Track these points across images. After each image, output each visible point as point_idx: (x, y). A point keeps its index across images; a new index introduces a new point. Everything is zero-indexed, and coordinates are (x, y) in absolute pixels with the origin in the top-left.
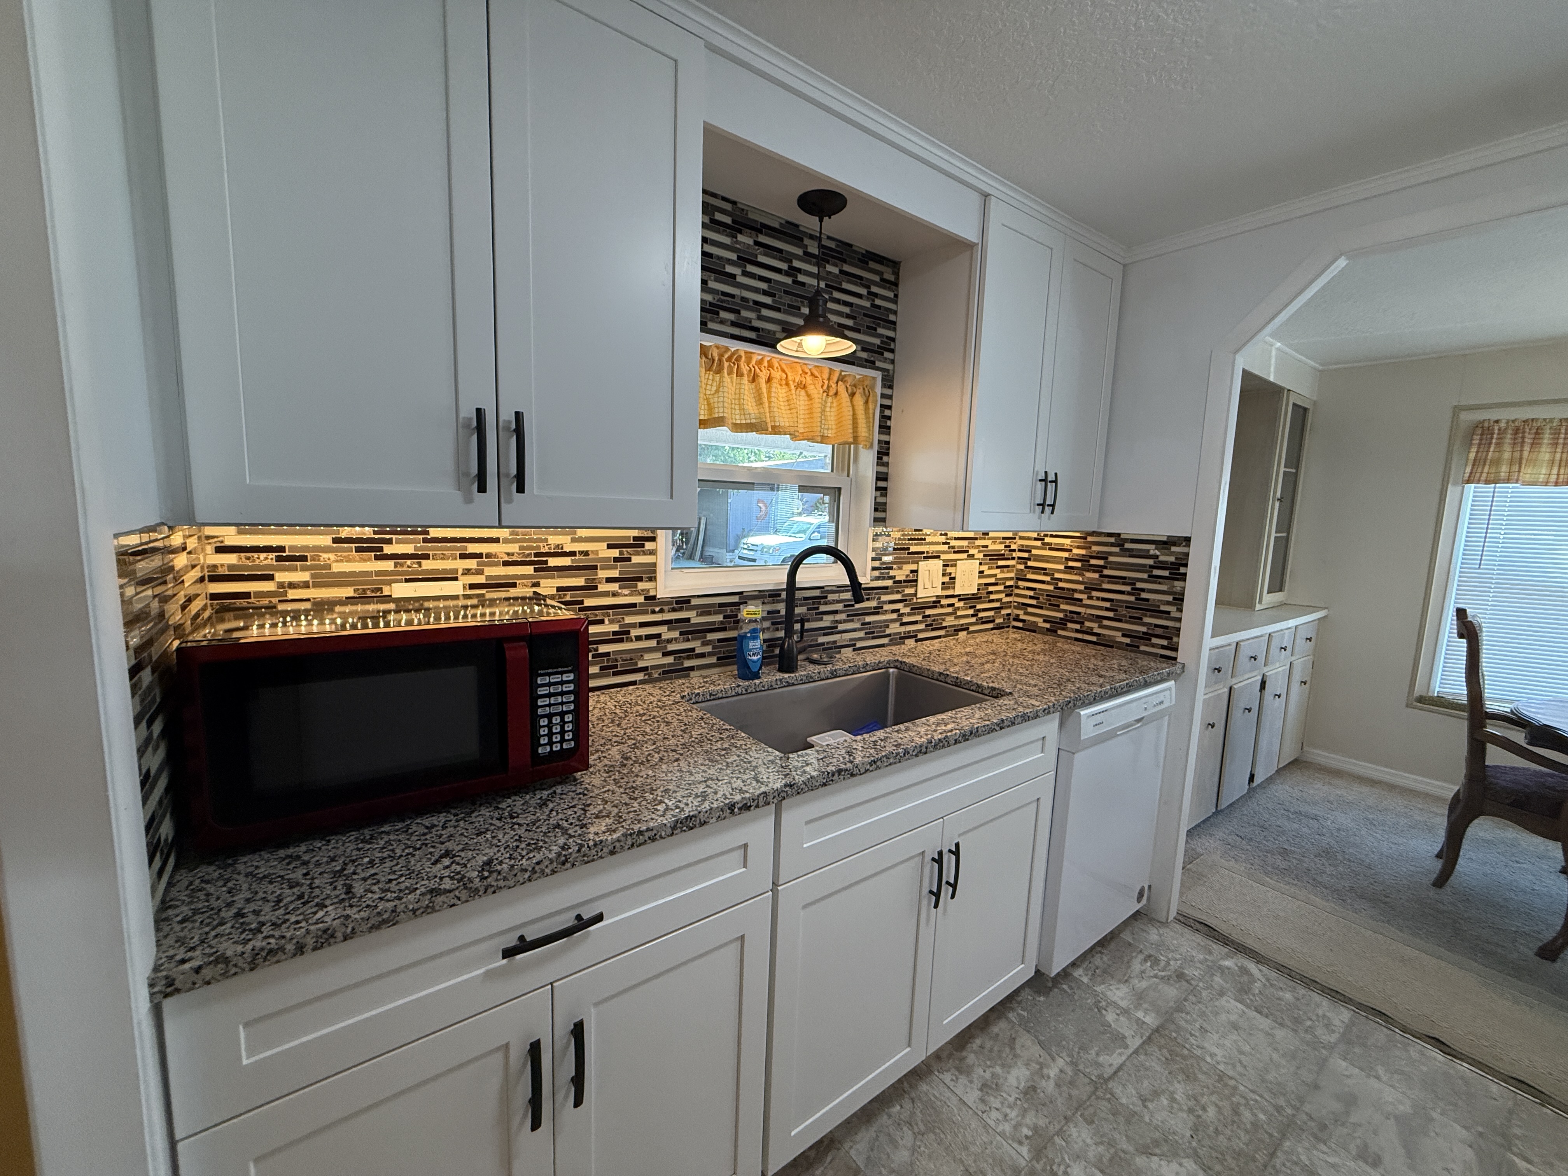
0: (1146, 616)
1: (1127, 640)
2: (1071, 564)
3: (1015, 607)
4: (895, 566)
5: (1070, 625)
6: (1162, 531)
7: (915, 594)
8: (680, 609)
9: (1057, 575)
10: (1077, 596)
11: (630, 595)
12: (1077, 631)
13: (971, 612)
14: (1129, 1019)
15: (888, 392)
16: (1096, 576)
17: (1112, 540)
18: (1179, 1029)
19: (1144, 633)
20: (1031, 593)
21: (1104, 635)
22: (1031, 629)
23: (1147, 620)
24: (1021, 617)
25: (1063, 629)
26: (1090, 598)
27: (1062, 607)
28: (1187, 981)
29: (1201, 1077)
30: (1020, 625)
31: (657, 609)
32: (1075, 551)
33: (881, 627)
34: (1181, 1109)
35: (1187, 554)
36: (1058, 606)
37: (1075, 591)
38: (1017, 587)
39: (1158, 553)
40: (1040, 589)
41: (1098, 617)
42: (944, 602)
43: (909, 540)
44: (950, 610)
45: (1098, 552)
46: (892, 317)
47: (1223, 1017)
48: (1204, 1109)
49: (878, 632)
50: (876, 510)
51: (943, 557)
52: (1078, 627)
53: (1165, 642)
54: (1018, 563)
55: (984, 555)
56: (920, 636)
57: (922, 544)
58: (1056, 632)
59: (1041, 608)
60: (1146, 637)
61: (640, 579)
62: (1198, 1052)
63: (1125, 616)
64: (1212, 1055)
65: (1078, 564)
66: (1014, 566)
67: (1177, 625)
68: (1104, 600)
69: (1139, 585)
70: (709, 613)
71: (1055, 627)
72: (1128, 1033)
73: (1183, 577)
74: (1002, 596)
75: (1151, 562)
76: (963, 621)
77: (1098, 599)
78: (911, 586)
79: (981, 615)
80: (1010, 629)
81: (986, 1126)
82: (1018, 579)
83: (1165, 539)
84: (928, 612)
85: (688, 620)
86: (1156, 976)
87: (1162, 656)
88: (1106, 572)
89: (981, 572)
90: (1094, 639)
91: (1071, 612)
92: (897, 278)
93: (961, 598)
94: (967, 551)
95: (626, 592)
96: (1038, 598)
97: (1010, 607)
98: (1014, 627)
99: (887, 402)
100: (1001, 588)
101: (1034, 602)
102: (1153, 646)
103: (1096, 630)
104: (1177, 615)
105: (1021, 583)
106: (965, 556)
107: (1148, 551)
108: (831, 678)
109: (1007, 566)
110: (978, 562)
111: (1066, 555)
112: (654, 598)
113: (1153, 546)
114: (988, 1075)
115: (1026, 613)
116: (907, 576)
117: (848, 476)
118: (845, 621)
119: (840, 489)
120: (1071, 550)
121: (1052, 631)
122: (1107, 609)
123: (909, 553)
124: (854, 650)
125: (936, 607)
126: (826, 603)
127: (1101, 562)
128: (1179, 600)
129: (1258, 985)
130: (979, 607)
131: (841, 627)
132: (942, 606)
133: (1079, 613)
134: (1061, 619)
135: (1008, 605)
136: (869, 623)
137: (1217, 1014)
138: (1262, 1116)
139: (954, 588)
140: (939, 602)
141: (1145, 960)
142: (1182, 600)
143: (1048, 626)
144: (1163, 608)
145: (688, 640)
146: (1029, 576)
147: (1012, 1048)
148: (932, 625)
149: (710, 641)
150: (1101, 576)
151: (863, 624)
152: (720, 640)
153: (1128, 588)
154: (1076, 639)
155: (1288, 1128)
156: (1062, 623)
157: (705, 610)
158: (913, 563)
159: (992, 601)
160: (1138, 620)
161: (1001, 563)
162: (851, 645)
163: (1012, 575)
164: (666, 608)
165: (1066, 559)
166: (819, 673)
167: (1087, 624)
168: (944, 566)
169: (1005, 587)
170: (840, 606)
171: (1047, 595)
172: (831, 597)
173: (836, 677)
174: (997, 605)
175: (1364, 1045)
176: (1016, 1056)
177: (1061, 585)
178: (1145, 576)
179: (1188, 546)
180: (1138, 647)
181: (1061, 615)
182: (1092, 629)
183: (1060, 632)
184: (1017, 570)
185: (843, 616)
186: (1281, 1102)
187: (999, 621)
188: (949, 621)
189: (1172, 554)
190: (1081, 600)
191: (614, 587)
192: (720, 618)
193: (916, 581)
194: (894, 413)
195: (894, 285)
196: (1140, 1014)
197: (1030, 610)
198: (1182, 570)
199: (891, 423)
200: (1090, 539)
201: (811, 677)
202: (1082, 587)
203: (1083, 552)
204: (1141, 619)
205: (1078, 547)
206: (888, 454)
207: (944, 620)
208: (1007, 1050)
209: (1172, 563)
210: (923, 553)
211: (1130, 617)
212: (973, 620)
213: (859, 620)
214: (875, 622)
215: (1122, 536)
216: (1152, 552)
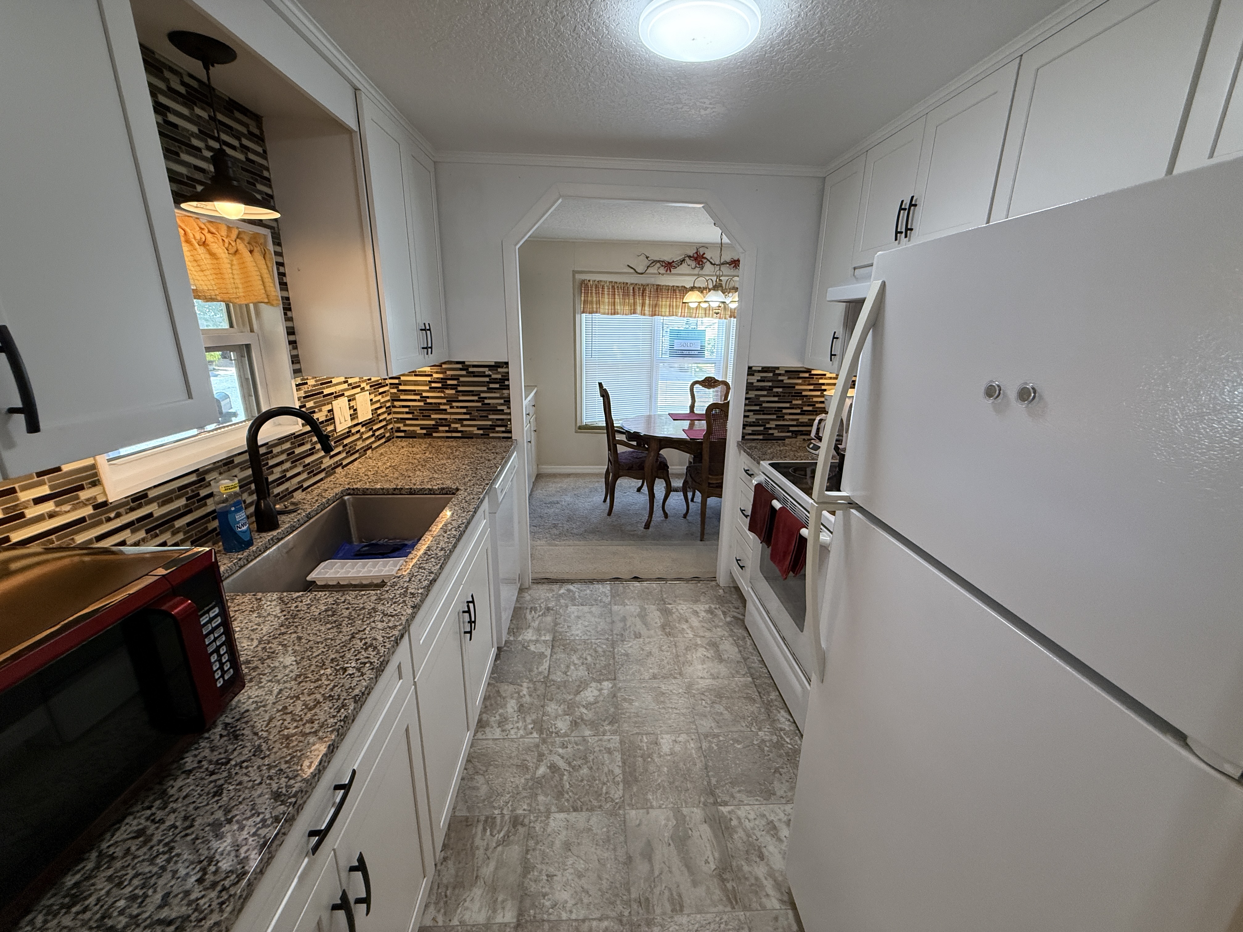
0: (490, 414)
1: (481, 432)
2: (433, 385)
3: (395, 422)
4: (316, 410)
5: (441, 428)
6: (491, 359)
7: (335, 430)
8: (140, 506)
9: (424, 394)
10: (442, 407)
11: (74, 509)
12: (447, 432)
13: (371, 433)
14: (540, 643)
15: (278, 249)
16: (453, 392)
17: (460, 366)
18: (561, 633)
19: (490, 425)
20: (407, 410)
21: (466, 431)
22: (411, 436)
23: (490, 417)
24: (402, 429)
25: (436, 432)
26: (452, 407)
27: (433, 416)
28: (552, 610)
29: (579, 647)
30: (402, 434)
31: (112, 515)
32: (435, 376)
33: (317, 465)
34: (580, 666)
35: (508, 373)
36: (430, 416)
37: (440, 404)
38: (394, 407)
39: (490, 373)
40: (413, 406)
41: (460, 419)
42: (354, 430)
43: (322, 384)
44: (358, 436)
45: (452, 375)
46: (266, 174)
47: (573, 616)
48: (586, 659)
49: (316, 469)
50: (293, 363)
51: (347, 394)
52: (447, 428)
53: (503, 429)
54: (391, 388)
55: (371, 386)
56: (344, 463)
57: (330, 387)
58: (432, 435)
59: (417, 419)
60: (492, 428)
61: (81, 488)
62: (572, 638)
63: (477, 416)
64: (577, 635)
65: (439, 385)
66: (388, 391)
67: (509, 417)
68: (462, 407)
69: (483, 395)
70: (170, 501)
71: (430, 432)
72: (543, 650)
73: (508, 387)
74: (385, 415)
75: (487, 379)
76: (368, 442)
77: (457, 407)
78: (331, 424)
79: (377, 433)
80: (395, 439)
81: (512, 740)
82: (393, 400)
83: (493, 364)
84: (346, 442)
85: (150, 515)
86: (539, 616)
87: (504, 438)
88: (460, 389)
89: (371, 400)
90: (459, 435)
91: (440, 419)
92: (262, 132)
93: (363, 424)
94: (360, 386)
95: (66, 507)
96: (413, 413)
97: (391, 423)
98: (397, 437)
99: (280, 260)
100: (384, 410)
101: (410, 416)
102: (498, 432)
103: (460, 429)
104: (508, 411)
105: (396, 403)
106: (358, 390)
107: (484, 372)
108: (307, 521)
109: (384, 392)
110: (368, 392)
111: (429, 379)
112: (105, 504)
113: (487, 369)
114: (498, 717)
115: (405, 425)
116: (327, 416)
117: (252, 331)
118: (291, 468)
119: (248, 346)
120: (432, 375)
121: (428, 435)
122: (465, 414)
123: (324, 396)
124: (303, 491)
125: (349, 436)
126: (273, 457)
127: (455, 382)
128: (507, 401)
129: (577, 594)
130: (375, 428)
131: (289, 475)
132: (353, 434)
133: (446, 419)
134: (433, 425)
135: (389, 422)
136: (309, 464)
137: (569, 617)
138: (604, 646)
139: (357, 417)
140: (350, 431)
141: (531, 611)
142: (509, 401)
143: (424, 431)
144: (499, 408)
145: (157, 536)
146: (402, 397)
147: (500, 696)
148: (349, 451)
149: (179, 528)
150: (456, 392)
151: (304, 466)
152: (188, 524)
153: (476, 398)
154: (448, 437)
155: (613, 644)
156: (435, 428)
157: (165, 499)
158: (328, 404)
159: (381, 421)
160: (485, 418)
161: (381, 390)
162: (300, 487)
163: (388, 398)
164: (122, 510)
165: (429, 382)
166: (298, 520)
167: (453, 425)
168: (349, 401)
169: (387, 408)
170: (284, 457)
171: (420, 410)
172: (276, 450)
173: (311, 518)
174: (384, 423)
175: (618, 595)
176: (504, 698)
177: (429, 401)
178: (485, 389)
179: (508, 367)
180: (488, 435)
181: (433, 422)
182: (457, 428)
183: (434, 435)
184: (391, 393)
185: (288, 465)
186: (607, 636)
187: (387, 435)
188: (360, 445)
189: (499, 373)
190: (446, 410)
191: (49, 506)
192: (182, 502)
193: (333, 418)
194: (287, 270)
195: (260, 139)
196: (543, 638)
197: (408, 422)
198: (506, 383)
199: (288, 279)
200: (444, 366)
201: (294, 526)
202: (444, 401)
203: (441, 376)
204: (487, 417)
205: (437, 373)
206: (290, 309)
207: (356, 445)
208: (499, 698)
209: (500, 379)
210: (332, 394)
211: (481, 416)
212: (373, 439)
213: (300, 464)
214: (312, 462)
215: (466, 363)
216: (487, 373)
